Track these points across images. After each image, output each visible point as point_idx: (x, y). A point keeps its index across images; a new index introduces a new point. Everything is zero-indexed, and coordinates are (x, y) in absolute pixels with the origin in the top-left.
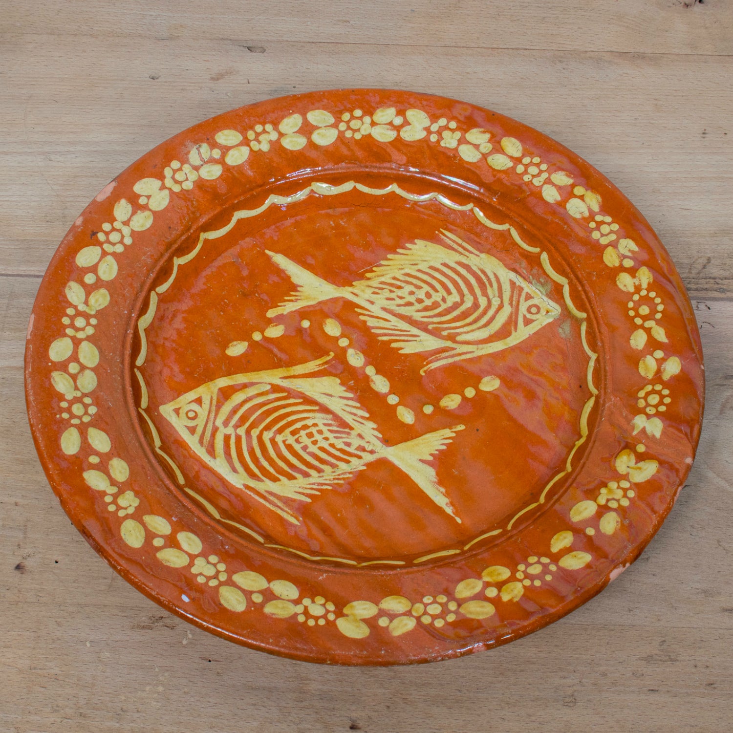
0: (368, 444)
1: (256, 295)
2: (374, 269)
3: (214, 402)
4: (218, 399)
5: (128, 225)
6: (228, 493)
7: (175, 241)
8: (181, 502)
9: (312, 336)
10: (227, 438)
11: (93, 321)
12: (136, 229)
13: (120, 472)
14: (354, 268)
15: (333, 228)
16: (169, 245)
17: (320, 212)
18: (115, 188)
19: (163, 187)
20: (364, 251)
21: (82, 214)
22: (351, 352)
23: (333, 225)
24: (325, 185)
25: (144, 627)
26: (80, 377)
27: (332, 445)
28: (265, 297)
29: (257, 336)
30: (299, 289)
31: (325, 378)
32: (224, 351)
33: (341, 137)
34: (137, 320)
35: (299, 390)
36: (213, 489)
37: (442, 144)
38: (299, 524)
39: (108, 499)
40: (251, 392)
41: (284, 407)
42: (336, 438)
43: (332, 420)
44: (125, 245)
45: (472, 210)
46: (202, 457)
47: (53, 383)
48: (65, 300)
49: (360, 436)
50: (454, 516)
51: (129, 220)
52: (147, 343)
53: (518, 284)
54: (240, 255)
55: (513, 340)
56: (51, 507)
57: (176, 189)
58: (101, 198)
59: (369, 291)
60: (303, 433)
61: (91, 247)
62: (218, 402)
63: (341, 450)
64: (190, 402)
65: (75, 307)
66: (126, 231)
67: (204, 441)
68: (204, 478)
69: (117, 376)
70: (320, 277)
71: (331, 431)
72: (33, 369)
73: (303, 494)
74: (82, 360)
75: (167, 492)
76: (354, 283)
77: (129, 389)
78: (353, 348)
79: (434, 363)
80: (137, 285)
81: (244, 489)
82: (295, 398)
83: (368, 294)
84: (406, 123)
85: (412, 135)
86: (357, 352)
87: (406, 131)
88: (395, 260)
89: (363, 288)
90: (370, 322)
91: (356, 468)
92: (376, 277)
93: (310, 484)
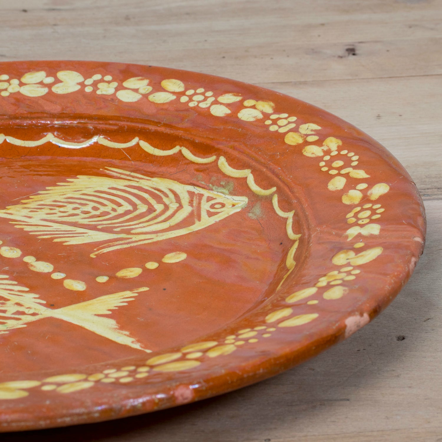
0: (29, 309)
2: (31, 197)
14: (7, 198)
20: (18, 187)
37: (98, 92)
45: (138, 144)
49: (18, 304)
50: (142, 349)
53: (196, 192)
55: (197, 226)
59: (26, 210)
76: (7, 207)
78: (8, 246)
79: (106, 249)
83: (25, 212)
84: (58, 81)
85: (65, 89)
86: (12, 248)
87: (58, 87)
88: (56, 190)
89: (18, 209)
90: (27, 229)
91: (13, 327)
92: (33, 202)
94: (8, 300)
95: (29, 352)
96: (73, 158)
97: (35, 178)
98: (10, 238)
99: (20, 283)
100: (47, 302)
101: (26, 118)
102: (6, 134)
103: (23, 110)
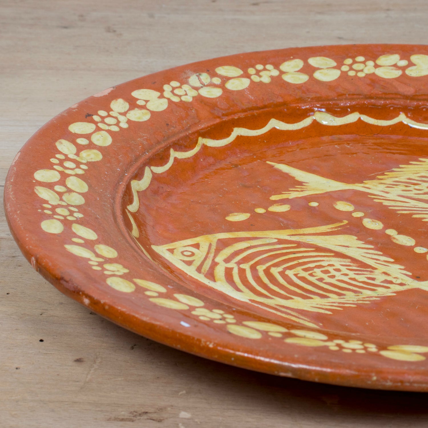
0: (396, 279)
1: (258, 187)
3: (214, 247)
4: (217, 245)
5: (125, 116)
7: (172, 136)
9: (321, 212)
10: (229, 270)
11: (84, 167)
12: (133, 119)
13: (108, 252)
14: (364, 173)
15: (338, 149)
16: (166, 137)
18: (113, 91)
19: (162, 97)
20: (373, 163)
22: (367, 221)
23: (338, 147)
25: (122, 420)
26: (66, 195)
27: (353, 279)
28: (268, 188)
29: (260, 211)
30: (304, 184)
31: (340, 236)
32: (224, 218)
33: (344, 75)
34: (130, 180)
35: (310, 243)
38: (319, 328)
39: (93, 263)
40: (255, 243)
41: (294, 253)
42: (357, 274)
43: (350, 263)
44: (120, 127)
46: (200, 280)
47: (36, 192)
48: (55, 149)
49: (385, 273)
51: (126, 112)
52: (140, 202)
57: (176, 99)
58: (98, 95)
60: (317, 270)
61: (85, 123)
62: (217, 247)
63: (363, 282)
64: (185, 246)
65: (65, 155)
66: (122, 118)
67: (202, 270)
69: (106, 204)
70: (327, 178)
71: (350, 270)
72: (15, 180)
73: (322, 308)
74: (69, 186)
76: (364, 182)
78: (370, 218)
80: (131, 156)
81: (250, 302)
83: (382, 188)
84: (411, 64)
85: (419, 72)
86: (374, 220)
87: (411, 70)
88: (409, 168)
89: (375, 184)
90: (386, 203)
91: (383, 294)
92: (389, 178)
93: (329, 303)
94: (376, 269)
95: (403, 319)
96: (424, 139)
97: (388, 155)
98: (371, 211)
99: (385, 254)
100: (413, 273)
101: (381, 98)
102: (361, 113)
103: (377, 91)
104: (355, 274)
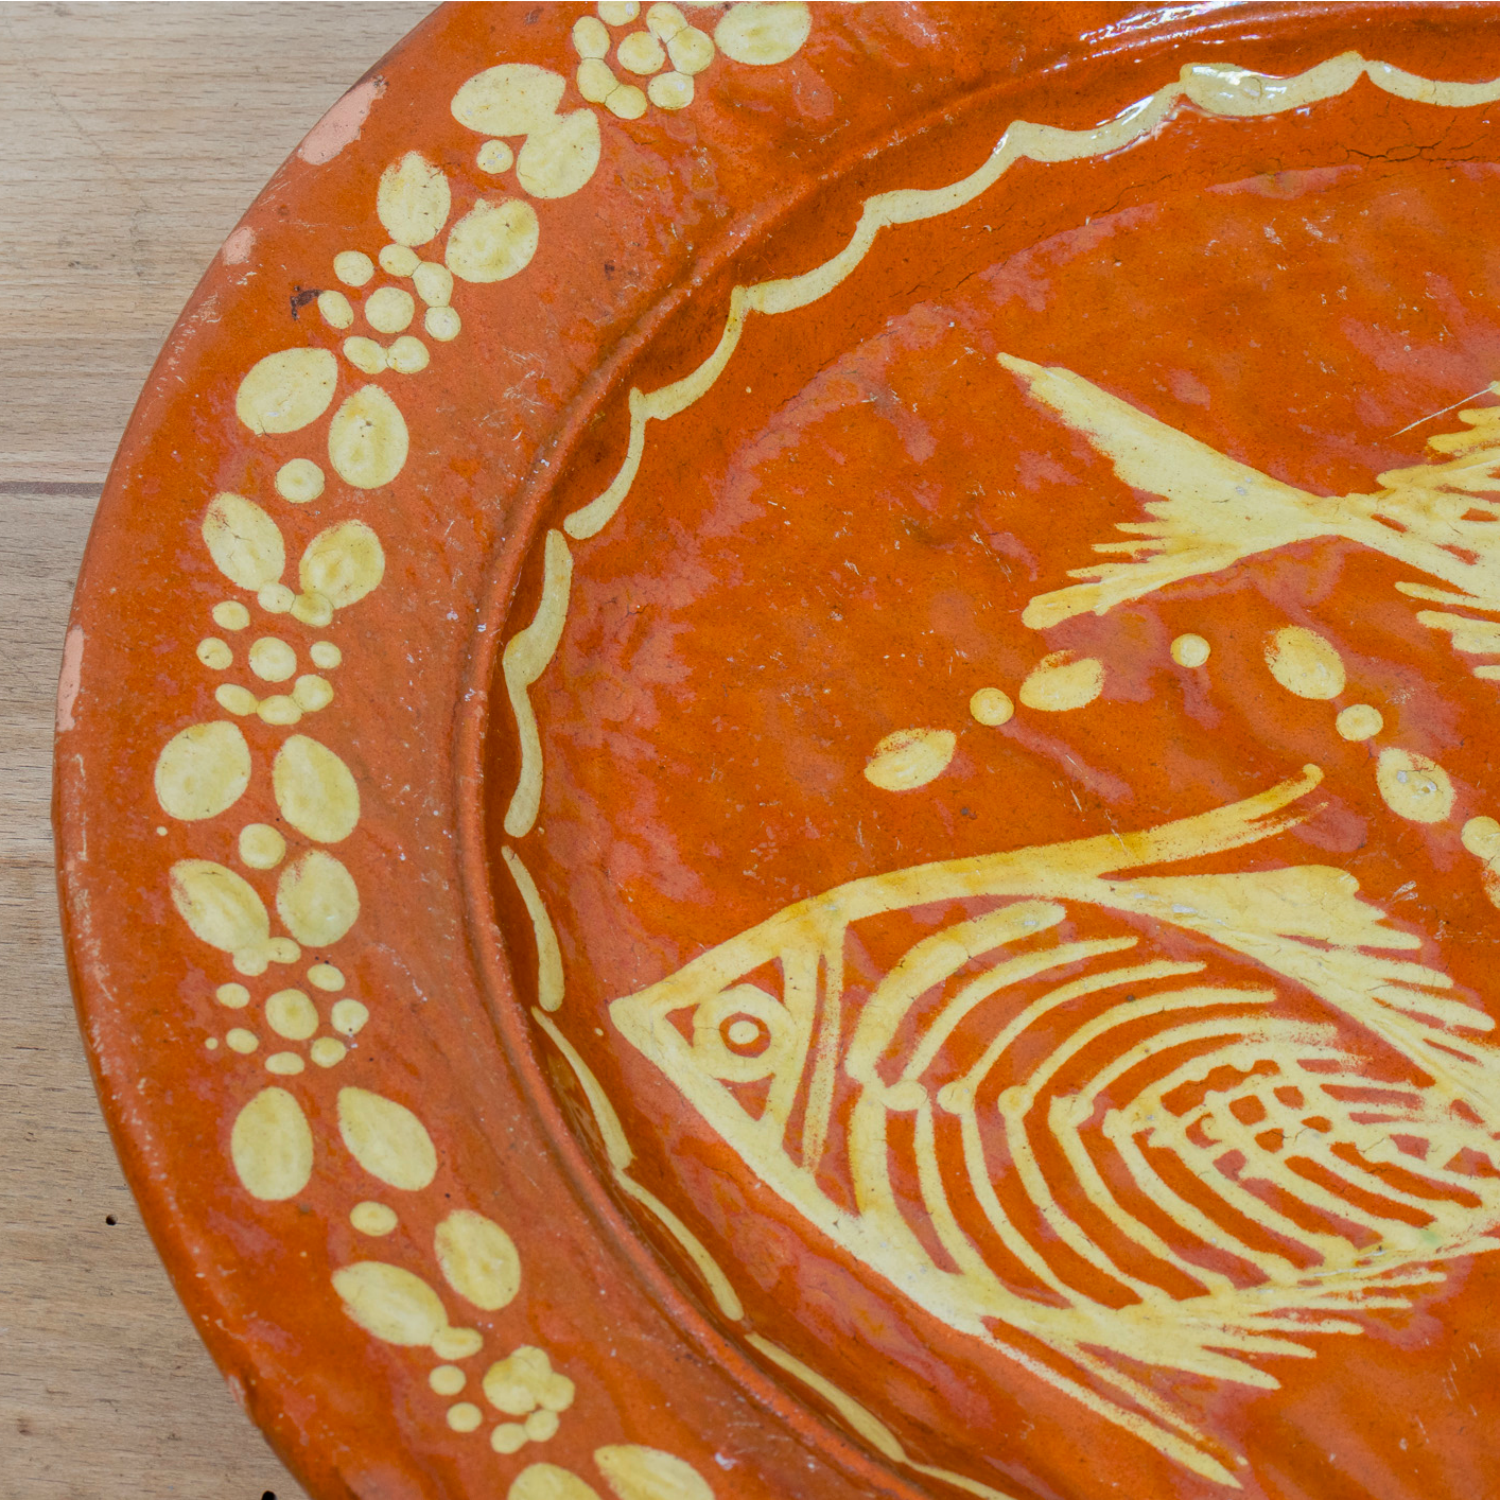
1: (975, 537)
2: (1465, 416)
3: (836, 982)
4: (848, 967)
5: (441, 261)
6: (923, 1355)
7: (631, 326)
8: (744, 1393)
9: (1221, 703)
10: (900, 1128)
11: (326, 655)
12: (475, 275)
13: (486, 1269)
14: (1380, 417)
15: (1277, 255)
16: (609, 342)
17: (1219, 188)
18: (376, 108)
19: (572, 102)
20: (1416, 346)
21: (250, 217)
22: (1392, 763)
23: (1278, 241)
24: (1236, 76)
26: (287, 880)
27: (1347, 1152)
28: (1014, 549)
29: (991, 708)
30: (1150, 508)
31: (1294, 873)
32: (860, 772)
34: (500, 651)
35: (1187, 924)
36: (857, 1340)
38: (1234, 1483)
39: (447, 1382)
40: (985, 934)
41: (1127, 994)
42: (1361, 1119)
43: (1336, 1046)
44: (430, 343)
46: (803, 1209)
47: (181, 906)
48: (205, 568)
49: (1462, 1109)
51: (443, 238)
52: (543, 745)
54: (893, 378)
56: (173, 1437)
57: (628, 105)
58: (320, 151)
59: (1451, 509)
60: (1217, 1102)
61: (296, 353)
62: (849, 982)
63: (1385, 1171)
64: (734, 984)
65: (249, 599)
66: (433, 283)
67: (807, 1142)
68: (820, 1297)
69: (436, 876)
70: (1237, 457)
71: (1337, 1093)
72: (93, 851)
73: (1242, 1356)
74: (291, 813)
75: (684, 1349)
76: (1382, 479)
77: (489, 930)
78: (1405, 745)
80: (490, 505)
81: (988, 1339)
82: (1171, 958)
83: (1447, 520)
89: (1423, 496)
90: (1464, 637)
91: (1457, 1246)
93: (1265, 1315)
104: (1355, 1117)
